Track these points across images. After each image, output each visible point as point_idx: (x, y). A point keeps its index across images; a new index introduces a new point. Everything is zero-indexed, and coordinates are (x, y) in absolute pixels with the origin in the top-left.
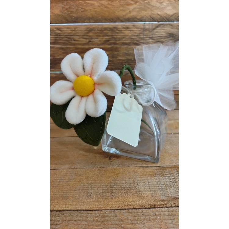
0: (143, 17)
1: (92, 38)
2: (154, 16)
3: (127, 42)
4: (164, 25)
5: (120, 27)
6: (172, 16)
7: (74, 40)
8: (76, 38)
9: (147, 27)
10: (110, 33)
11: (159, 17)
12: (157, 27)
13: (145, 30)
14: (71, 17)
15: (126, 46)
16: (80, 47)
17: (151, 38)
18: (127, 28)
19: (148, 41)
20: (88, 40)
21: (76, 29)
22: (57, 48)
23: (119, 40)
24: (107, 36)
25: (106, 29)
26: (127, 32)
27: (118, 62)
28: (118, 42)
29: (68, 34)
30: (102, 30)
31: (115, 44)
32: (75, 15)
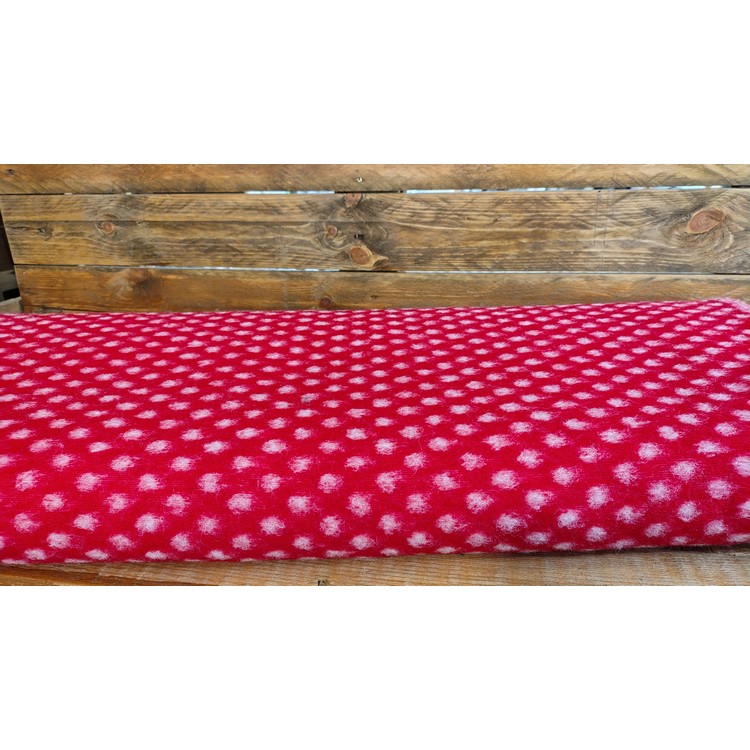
0: (598, 180)
1: (501, 216)
2: (619, 178)
3: (563, 222)
4: (638, 194)
5: (553, 197)
6: (654, 177)
7: (468, 219)
8: (471, 215)
9: (604, 197)
10: (533, 208)
11: (627, 179)
12: (624, 197)
13: (599, 201)
14: (468, 179)
15: (560, 230)
16: (477, 230)
17: (610, 216)
18: (568, 199)
19: (604, 222)
20: (493, 219)
21: (474, 199)
22: (438, 231)
23: (549, 220)
24: (528, 212)
25: (527, 200)
26: (566, 206)
27: (544, 256)
28: (546, 223)
29: (460, 207)
30: (520, 203)
31: (540, 225)
32: (474, 176)
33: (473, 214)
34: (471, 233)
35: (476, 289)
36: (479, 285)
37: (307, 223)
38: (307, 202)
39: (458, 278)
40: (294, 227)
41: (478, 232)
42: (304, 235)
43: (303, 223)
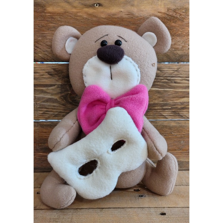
7: (175, 83)
8: (177, 80)
14: (175, 54)
21: (179, 69)
29: (169, 74)
32: (180, 52)
33: (178, 79)
34: (177, 92)
35: (178, 132)
36: (181, 128)
37: (54, 85)
38: (54, 69)
39: (165, 124)
40: (44, 89)
41: (181, 92)
42: (52, 95)
43: (51, 85)
